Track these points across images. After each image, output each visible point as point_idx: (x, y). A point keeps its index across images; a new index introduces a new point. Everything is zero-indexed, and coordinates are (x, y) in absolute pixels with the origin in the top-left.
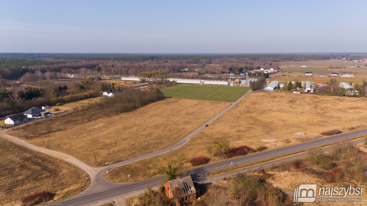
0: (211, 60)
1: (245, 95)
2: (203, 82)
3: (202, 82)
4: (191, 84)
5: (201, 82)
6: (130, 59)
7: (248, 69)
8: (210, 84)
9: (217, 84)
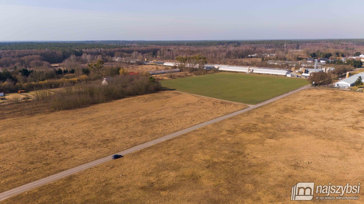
0: (299, 44)
1: (290, 93)
2: (253, 71)
3: (251, 70)
4: (235, 72)
5: (249, 70)
6: (205, 45)
7: (340, 55)
8: (259, 74)
9: (268, 74)
